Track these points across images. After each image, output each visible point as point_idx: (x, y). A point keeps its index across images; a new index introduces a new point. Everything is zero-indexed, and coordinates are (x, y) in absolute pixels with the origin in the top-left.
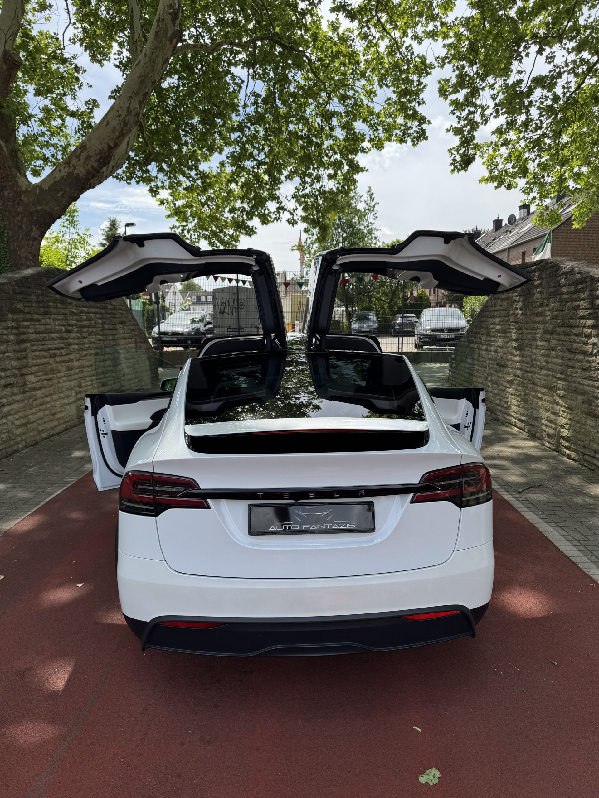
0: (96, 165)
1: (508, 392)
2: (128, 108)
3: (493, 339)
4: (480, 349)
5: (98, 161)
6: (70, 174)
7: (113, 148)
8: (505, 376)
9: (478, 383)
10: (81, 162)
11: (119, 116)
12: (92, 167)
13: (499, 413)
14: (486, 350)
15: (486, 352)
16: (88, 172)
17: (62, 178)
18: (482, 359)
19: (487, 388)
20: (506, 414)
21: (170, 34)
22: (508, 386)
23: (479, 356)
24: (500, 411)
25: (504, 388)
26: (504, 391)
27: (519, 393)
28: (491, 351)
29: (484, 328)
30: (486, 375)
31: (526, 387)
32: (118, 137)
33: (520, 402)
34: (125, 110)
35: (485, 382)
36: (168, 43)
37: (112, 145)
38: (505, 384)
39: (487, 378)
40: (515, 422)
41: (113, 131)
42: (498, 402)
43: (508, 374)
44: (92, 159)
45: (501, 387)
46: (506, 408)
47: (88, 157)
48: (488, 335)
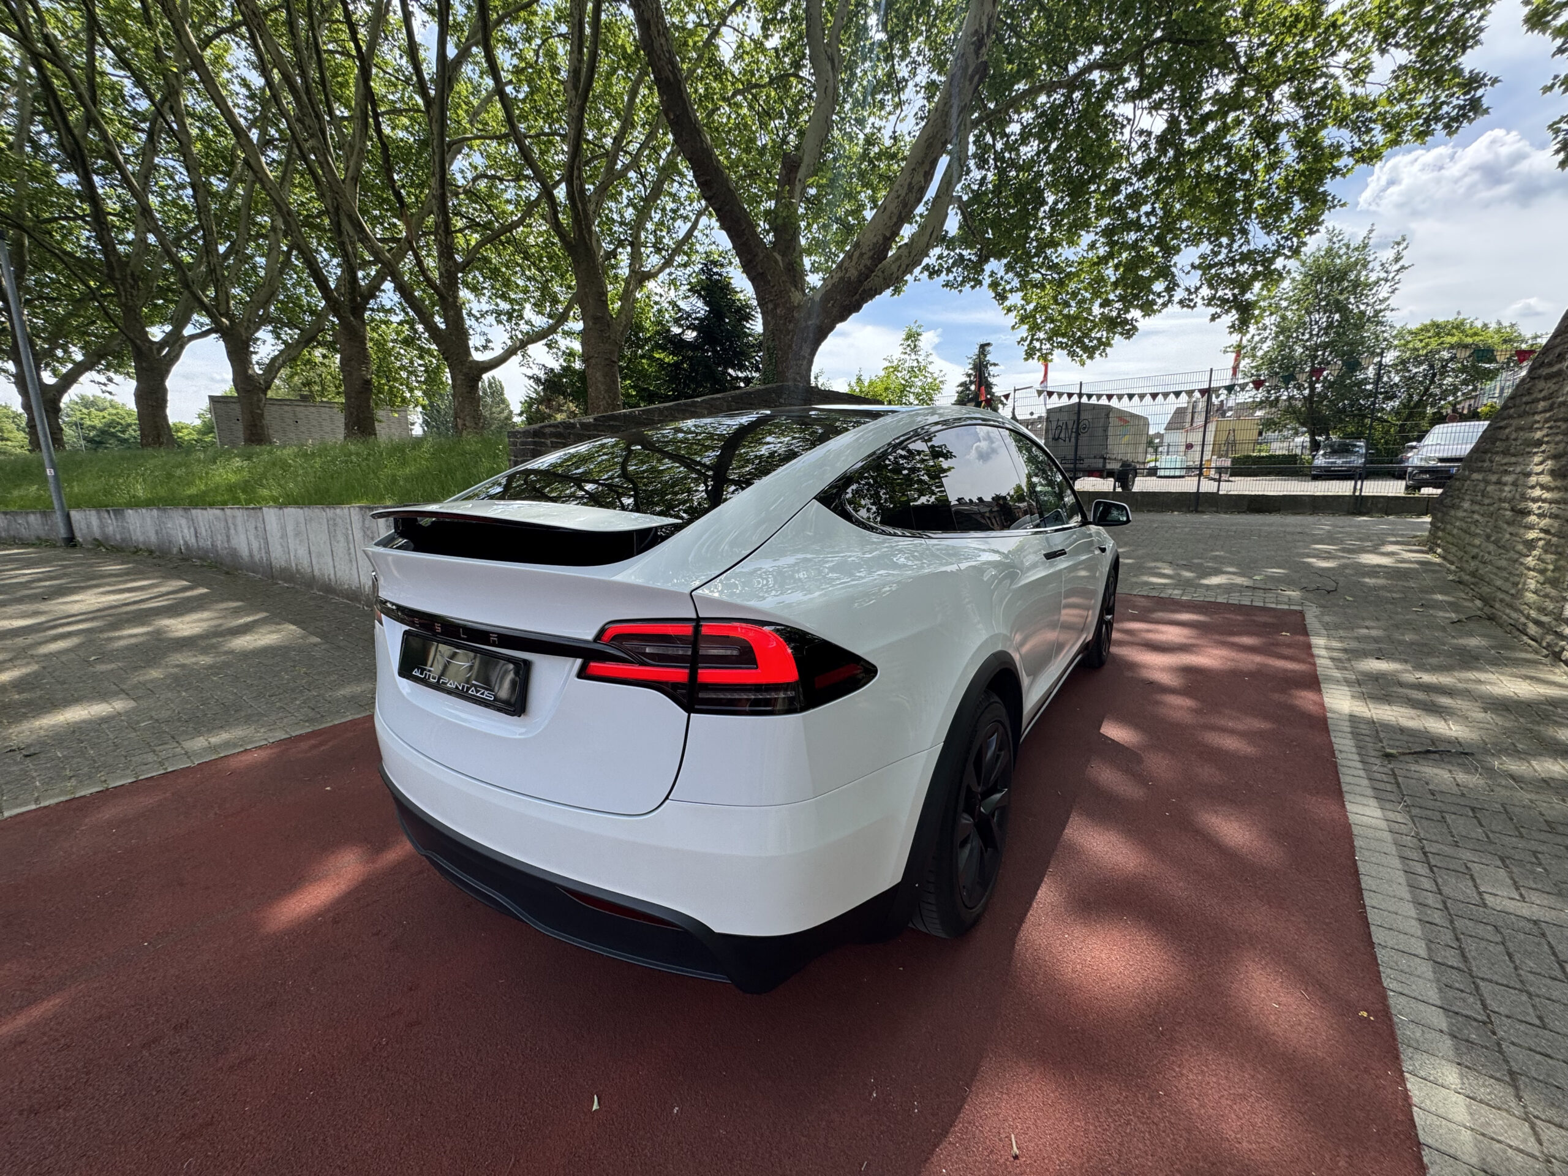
0: (869, 263)
1: (1522, 564)
2: (910, 184)
3: (1513, 459)
4: (1487, 482)
5: (872, 258)
6: (842, 279)
7: (889, 239)
8: (1522, 531)
9: (1474, 546)
10: (853, 263)
11: (898, 197)
12: (865, 266)
13: (1497, 605)
14: (1499, 482)
15: (1498, 487)
16: (860, 274)
17: (833, 284)
18: (1486, 501)
19: (1486, 555)
20: (1510, 606)
21: (970, 71)
22: (1525, 551)
23: (1483, 496)
24: (1502, 601)
25: (1516, 556)
26: (1516, 561)
27: (1542, 566)
28: (1505, 484)
29: (1501, 440)
30: (1488, 530)
31: (1560, 554)
32: (896, 224)
33: (1542, 584)
34: (906, 187)
35: (1485, 544)
36: (967, 83)
37: (888, 235)
38: (1520, 547)
39: (1488, 537)
40: (1525, 624)
41: (890, 218)
42: (1499, 583)
43: (1531, 527)
44: (865, 256)
45: (1512, 554)
46: (1512, 595)
47: (862, 255)
48: (1506, 453)
